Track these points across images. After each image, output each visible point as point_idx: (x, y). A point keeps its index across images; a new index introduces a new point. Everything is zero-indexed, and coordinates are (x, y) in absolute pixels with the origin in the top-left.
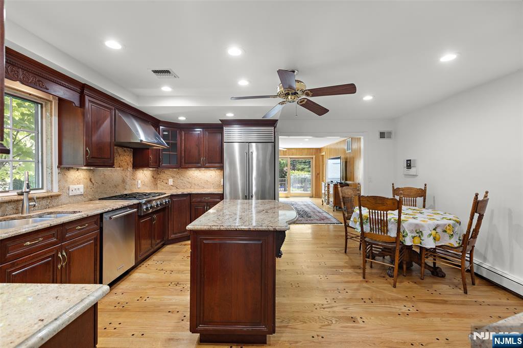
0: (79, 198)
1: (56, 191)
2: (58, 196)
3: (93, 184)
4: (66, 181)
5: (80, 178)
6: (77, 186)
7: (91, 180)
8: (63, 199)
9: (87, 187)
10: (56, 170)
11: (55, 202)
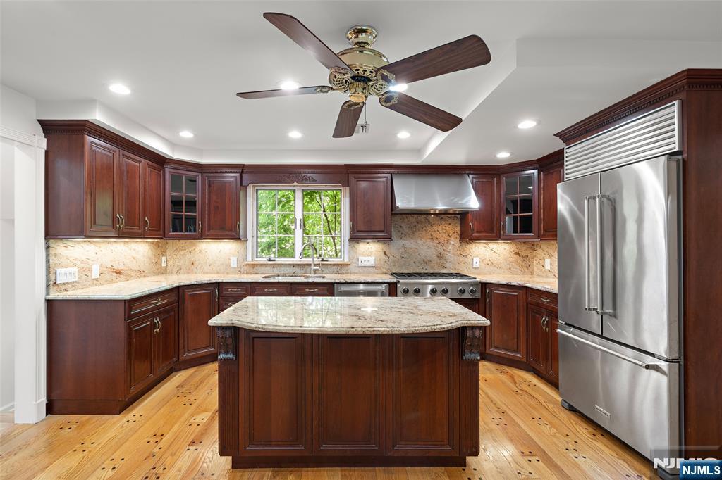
0: (370, 269)
1: (346, 260)
2: (347, 265)
3: (388, 257)
4: (356, 253)
5: (370, 250)
6: (367, 258)
7: (385, 253)
8: (352, 268)
9: (380, 260)
10: (347, 243)
11: (344, 270)
